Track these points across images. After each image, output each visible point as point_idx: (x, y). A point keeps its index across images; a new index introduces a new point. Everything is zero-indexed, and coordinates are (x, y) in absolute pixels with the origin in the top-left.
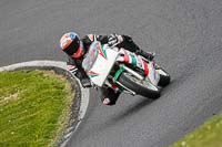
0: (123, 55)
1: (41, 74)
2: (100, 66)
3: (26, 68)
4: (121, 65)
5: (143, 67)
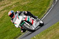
0: (25, 18)
4: (24, 21)
5: (31, 22)
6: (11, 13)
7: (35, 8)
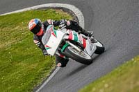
1: (54, 12)
2: (53, 42)
3: (45, 8)
4: (67, 42)
5: (82, 43)
6: (34, 23)
7: (28, 56)
